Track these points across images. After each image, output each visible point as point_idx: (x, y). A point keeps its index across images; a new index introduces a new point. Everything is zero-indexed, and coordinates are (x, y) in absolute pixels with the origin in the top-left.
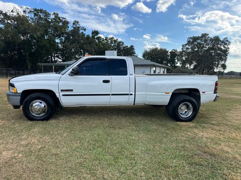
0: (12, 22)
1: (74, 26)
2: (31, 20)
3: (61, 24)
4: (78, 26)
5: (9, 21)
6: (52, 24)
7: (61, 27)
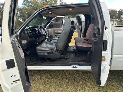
0: (30, 4)
1: (60, 2)
2: (39, 2)
3: (53, 2)
4: (62, 2)
5: (29, 4)
6: (49, 3)
7: (54, 4)
